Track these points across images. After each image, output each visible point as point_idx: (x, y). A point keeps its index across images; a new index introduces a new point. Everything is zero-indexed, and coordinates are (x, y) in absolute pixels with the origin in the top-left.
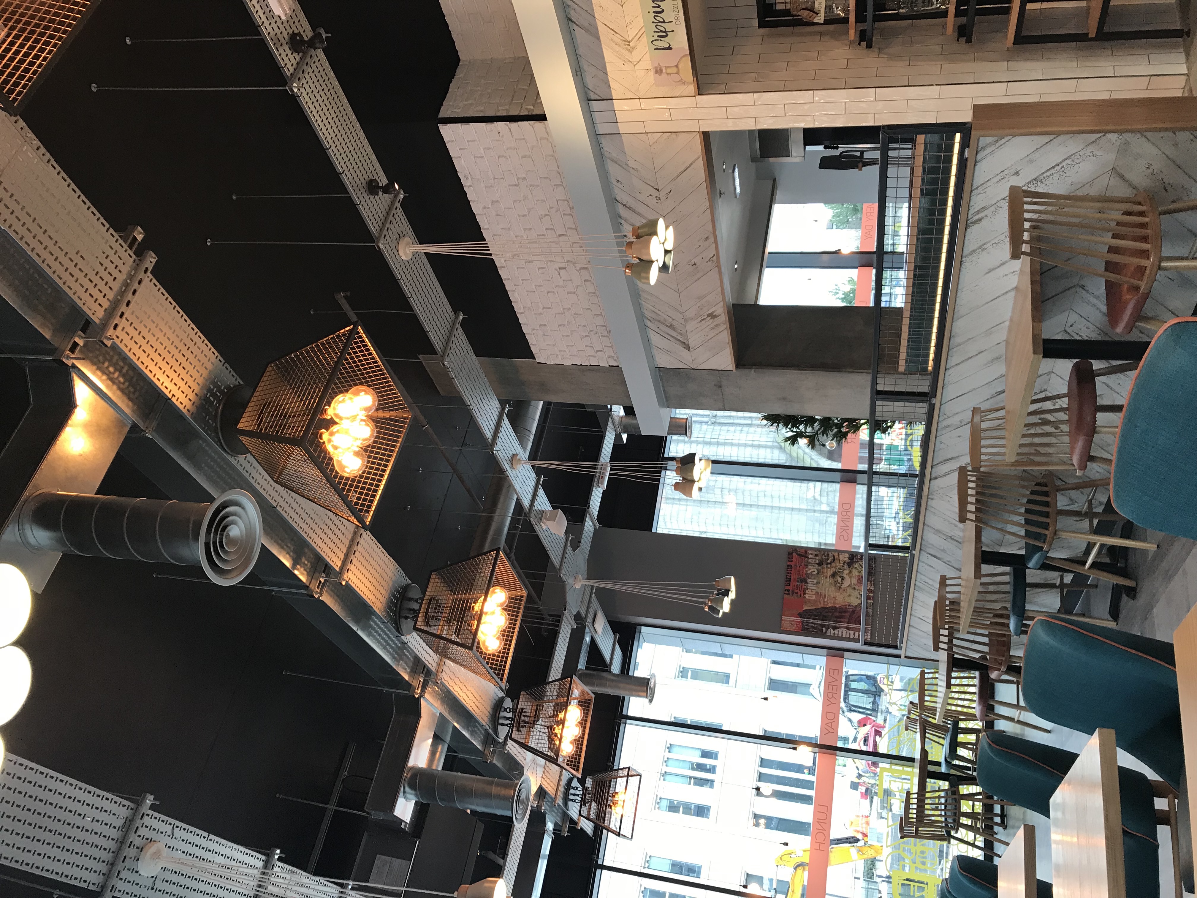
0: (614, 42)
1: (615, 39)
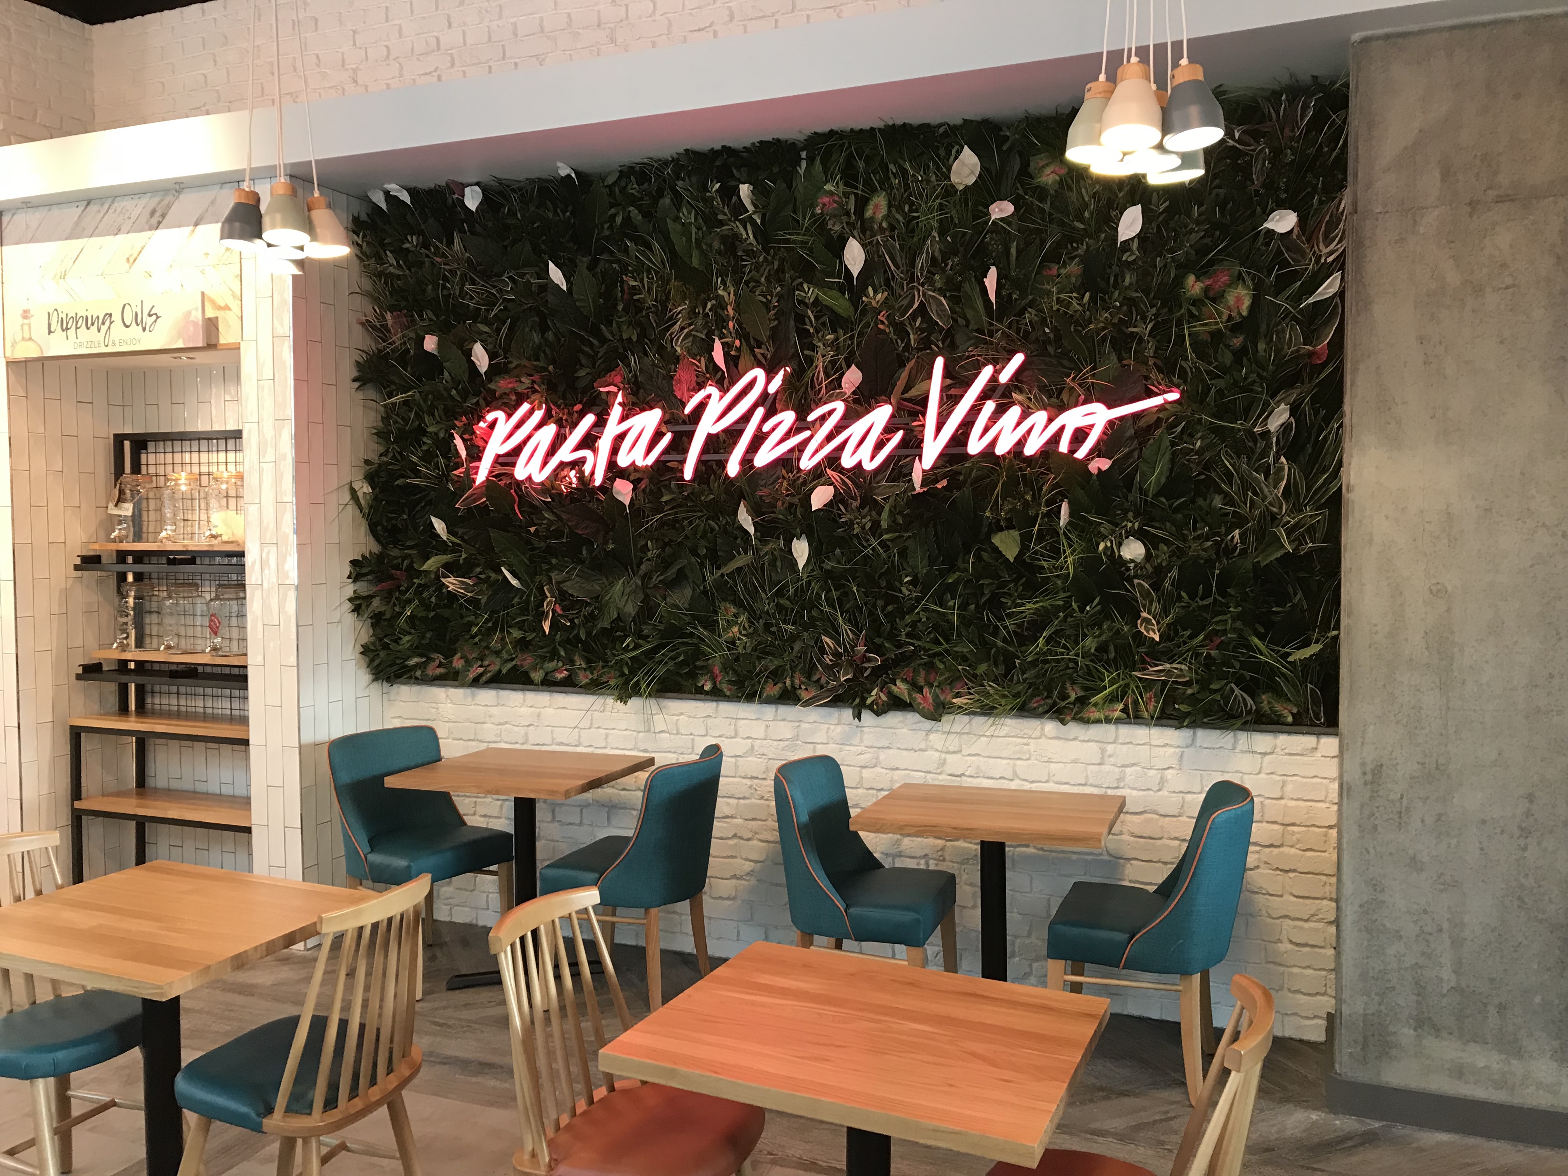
0: (64, 257)
1: (68, 260)
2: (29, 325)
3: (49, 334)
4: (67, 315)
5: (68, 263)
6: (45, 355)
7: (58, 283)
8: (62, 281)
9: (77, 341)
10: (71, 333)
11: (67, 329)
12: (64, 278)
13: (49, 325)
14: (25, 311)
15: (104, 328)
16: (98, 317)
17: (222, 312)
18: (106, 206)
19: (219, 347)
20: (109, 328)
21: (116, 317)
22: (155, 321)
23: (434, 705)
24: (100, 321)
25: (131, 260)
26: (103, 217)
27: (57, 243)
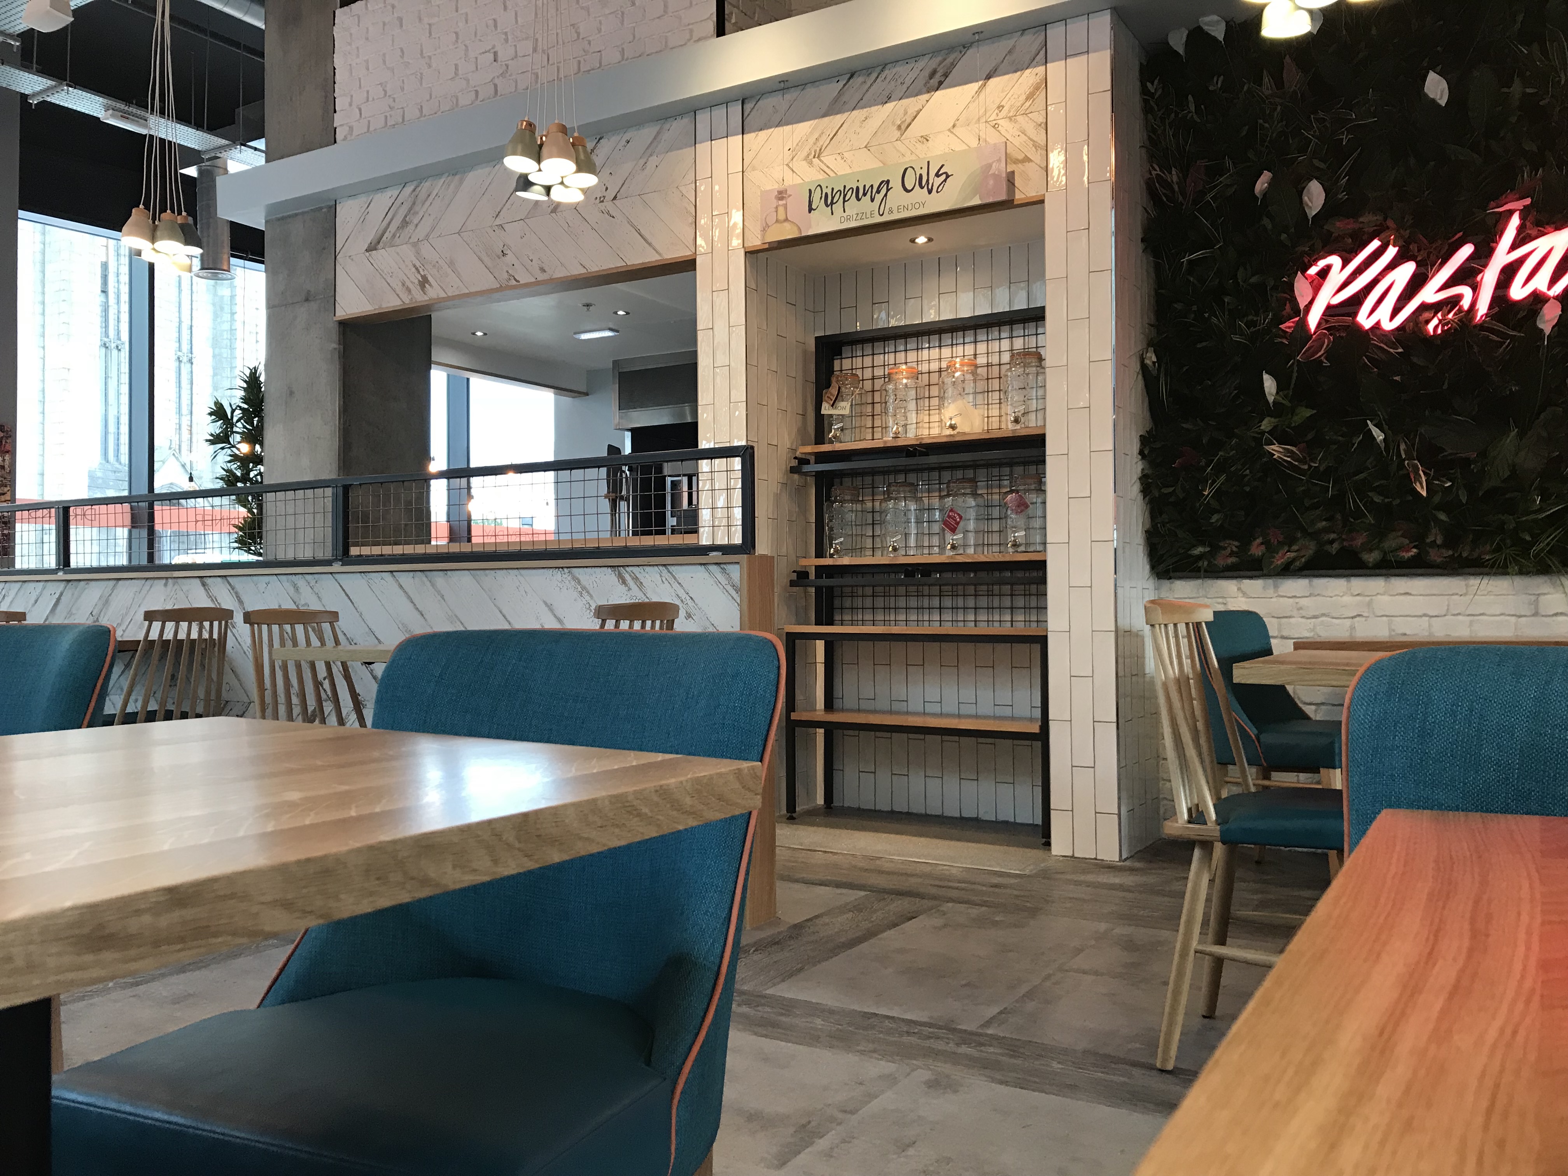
2: (785, 206)
3: (810, 212)
4: (833, 189)
5: (824, 140)
6: (803, 234)
7: (811, 163)
8: (816, 161)
9: (845, 215)
10: (837, 208)
11: (832, 203)
12: (818, 157)
13: (810, 203)
14: (780, 192)
15: (879, 197)
16: (872, 186)
17: (1020, 165)
18: (874, 75)
19: (1016, 203)
20: (886, 195)
21: (896, 184)
22: (945, 180)
24: (875, 190)
25: (903, 127)
26: (870, 87)
27: (812, 122)
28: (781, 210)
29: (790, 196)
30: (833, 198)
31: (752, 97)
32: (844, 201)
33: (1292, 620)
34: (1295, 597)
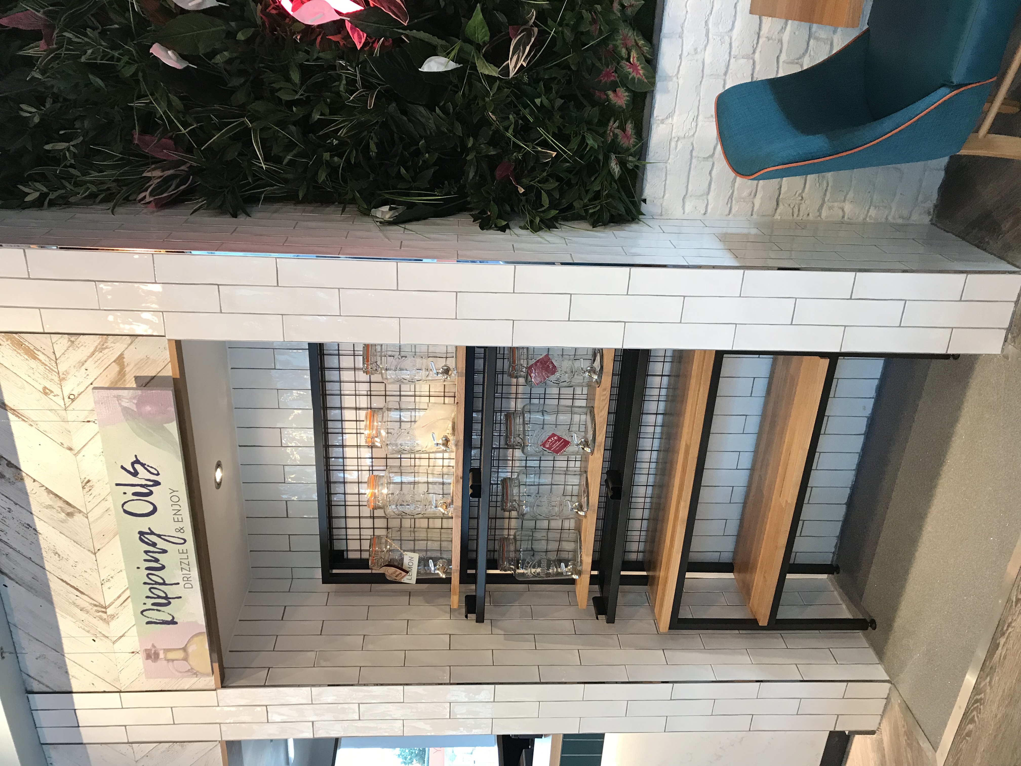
0: (77, 606)
1: (79, 601)
2: (166, 651)
3: (176, 623)
4: (147, 597)
5: (83, 601)
6: (204, 630)
7: (113, 617)
8: (110, 611)
9: (182, 583)
10: (171, 591)
11: (166, 598)
12: (105, 608)
13: (164, 622)
14: (148, 657)
15: (161, 544)
16: (146, 552)
17: (127, 369)
19: (178, 377)
20: (159, 536)
21: (144, 524)
22: (143, 465)
23: (673, 144)
24: (151, 549)
25: (70, 510)
26: (14, 549)
27: (58, 615)
28: (171, 656)
29: (153, 646)
30: (159, 597)
31: (24, 682)
32: (164, 584)
33: (707, 61)
34: (681, 56)
